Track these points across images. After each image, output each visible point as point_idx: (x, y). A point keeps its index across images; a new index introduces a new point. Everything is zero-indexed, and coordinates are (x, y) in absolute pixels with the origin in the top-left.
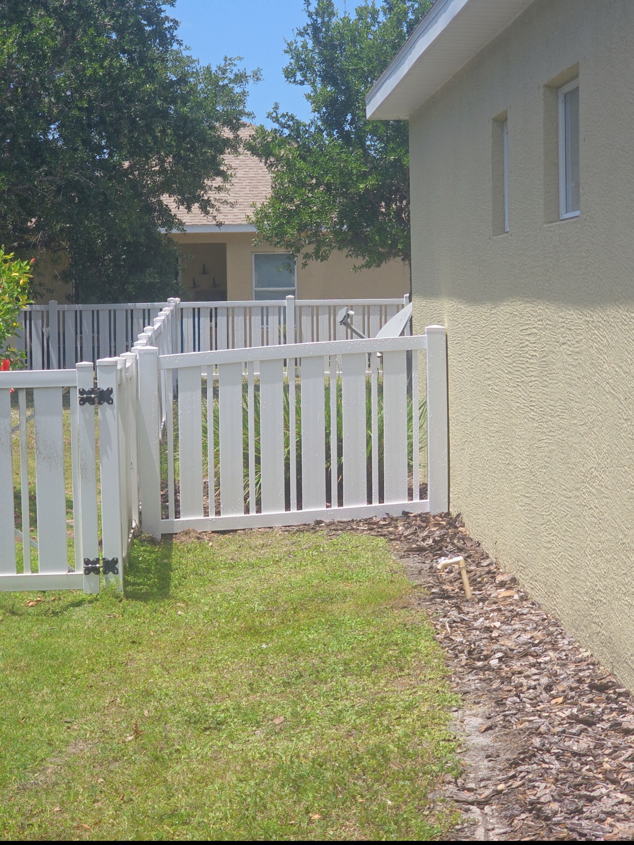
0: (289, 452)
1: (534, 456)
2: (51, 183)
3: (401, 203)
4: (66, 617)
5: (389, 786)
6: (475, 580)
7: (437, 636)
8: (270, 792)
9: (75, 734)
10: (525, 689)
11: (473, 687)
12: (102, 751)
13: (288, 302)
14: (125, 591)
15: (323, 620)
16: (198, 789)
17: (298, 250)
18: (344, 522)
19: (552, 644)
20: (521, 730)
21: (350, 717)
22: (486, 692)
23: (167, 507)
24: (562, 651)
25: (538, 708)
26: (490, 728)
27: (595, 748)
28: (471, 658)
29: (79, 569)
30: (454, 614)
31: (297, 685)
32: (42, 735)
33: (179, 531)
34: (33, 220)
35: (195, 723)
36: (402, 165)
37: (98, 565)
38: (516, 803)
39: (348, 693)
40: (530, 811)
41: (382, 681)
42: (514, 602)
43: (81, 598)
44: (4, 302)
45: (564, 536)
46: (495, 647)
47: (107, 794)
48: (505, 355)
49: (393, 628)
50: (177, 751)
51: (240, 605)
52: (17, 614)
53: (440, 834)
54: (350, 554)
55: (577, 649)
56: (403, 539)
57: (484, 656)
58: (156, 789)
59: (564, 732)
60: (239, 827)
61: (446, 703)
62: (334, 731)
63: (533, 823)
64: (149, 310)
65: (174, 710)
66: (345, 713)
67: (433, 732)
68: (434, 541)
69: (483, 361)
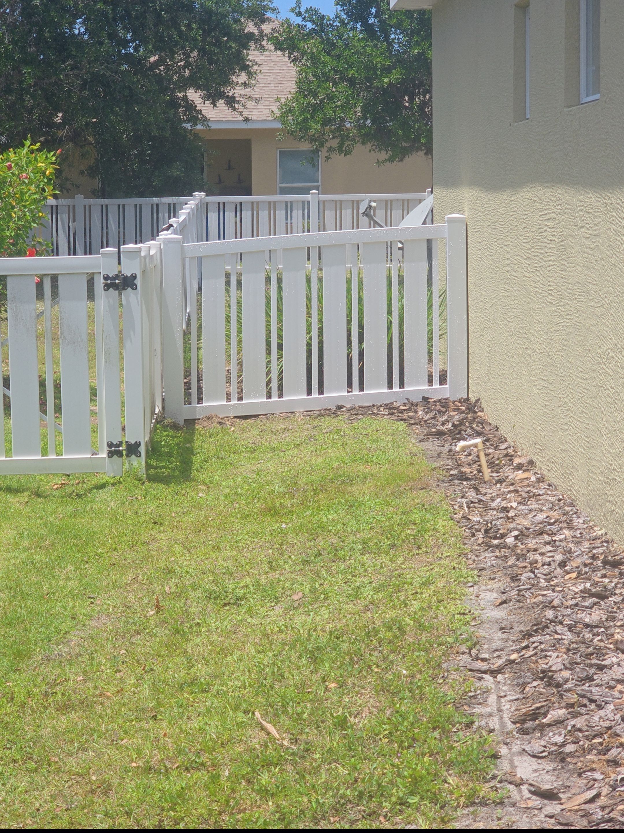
0: (310, 338)
1: (551, 339)
2: (77, 77)
3: (424, 96)
4: (89, 500)
5: (404, 657)
6: (493, 463)
7: (455, 516)
8: (288, 663)
9: (97, 608)
10: (539, 565)
11: (489, 564)
12: (124, 624)
13: (313, 196)
14: (147, 474)
15: (343, 501)
16: (217, 660)
17: (322, 145)
18: (365, 407)
19: (568, 523)
20: (535, 603)
21: (367, 593)
22: (502, 569)
23: (190, 394)
24: (576, 529)
25: (552, 583)
26: (504, 602)
27: (607, 620)
28: (488, 537)
29: (102, 452)
30: (472, 495)
31: (316, 563)
32: (66, 610)
33: (202, 417)
34: (60, 115)
35: (215, 598)
36: (426, 59)
37: (121, 448)
38: (529, 672)
39: (365, 571)
40: (542, 679)
41: (400, 559)
42: (531, 483)
43: (104, 481)
44: (30, 192)
45: (580, 417)
46: (512, 526)
47: (129, 664)
48: (524, 241)
49: (412, 508)
50: (198, 624)
51: (261, 487)
52: (42, 497)
53: (453, 701)
54: (370, 437)
55: (592, 528)
56: (422, 423)
57: (501, 534)
58: (177, 660)
59: (577, 605)
60: (257, 695)
61: (462, 579)
62: (351, 606)
63: (544, 690)
64: (174, 204)
65: (195, 587)
66: (362, 589)
67: (448, 606)
68: (454, 425)
69: (502, 248)
